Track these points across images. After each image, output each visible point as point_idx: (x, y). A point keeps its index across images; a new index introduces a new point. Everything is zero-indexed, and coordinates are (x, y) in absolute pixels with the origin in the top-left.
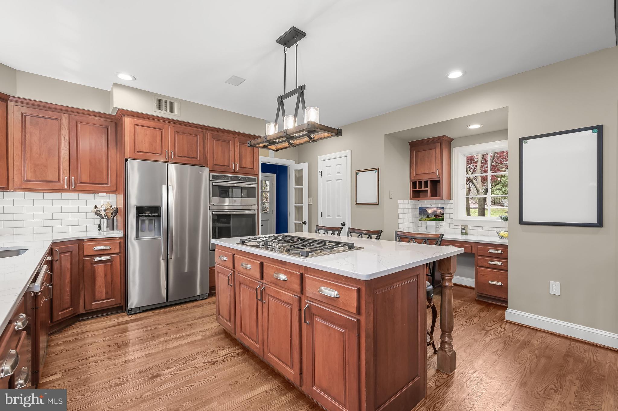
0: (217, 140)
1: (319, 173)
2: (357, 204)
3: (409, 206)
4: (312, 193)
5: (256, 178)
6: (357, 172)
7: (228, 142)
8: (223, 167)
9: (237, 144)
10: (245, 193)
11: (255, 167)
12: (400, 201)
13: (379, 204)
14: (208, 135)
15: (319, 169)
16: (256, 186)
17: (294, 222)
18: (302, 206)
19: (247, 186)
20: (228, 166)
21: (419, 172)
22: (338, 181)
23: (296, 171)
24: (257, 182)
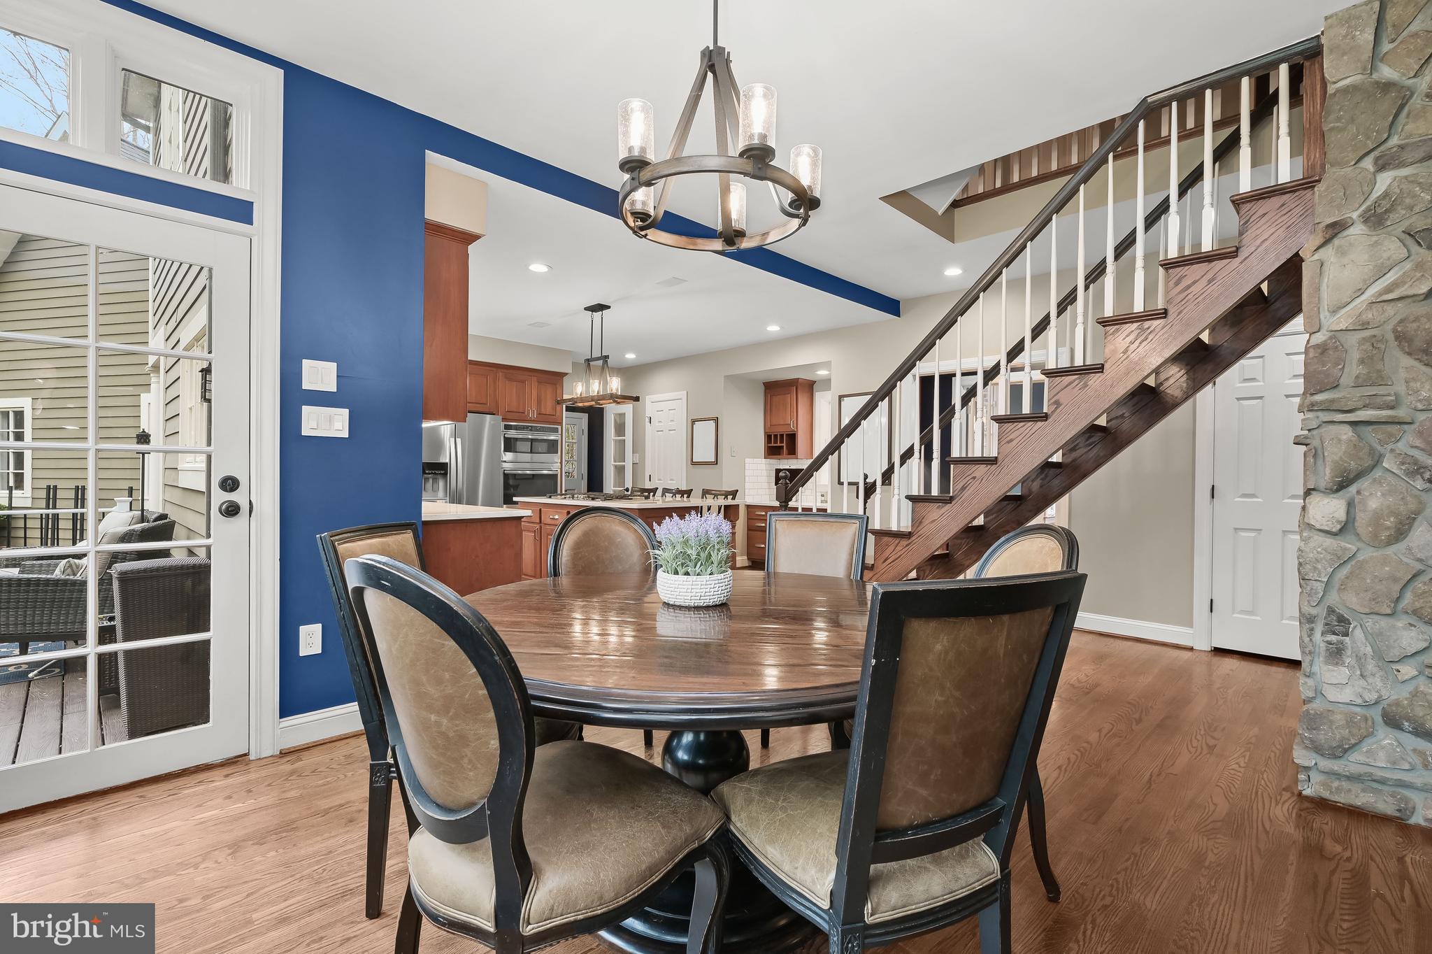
0: (511, 380)
1: (647, 420)
2: (693, 463)
3: (764, 467)
4: (638, 447)
5: (559, 427)
6: (694, 422)
7: (523, 382)
8: (518, 414)
9: (535, 384)
10: (544, 447)
11: (558, 413)
12: (747, 460)
13: (717, 464)
14: (500, 374)
15: (648, 414)
16: (559, 438)
17: (612, 488)
18: (624, 466)
19: (545, 438)
20: (524, 413)
21: (774, 422)
22: (671, 432)
23: (615, 415)
24: (560, 432)
